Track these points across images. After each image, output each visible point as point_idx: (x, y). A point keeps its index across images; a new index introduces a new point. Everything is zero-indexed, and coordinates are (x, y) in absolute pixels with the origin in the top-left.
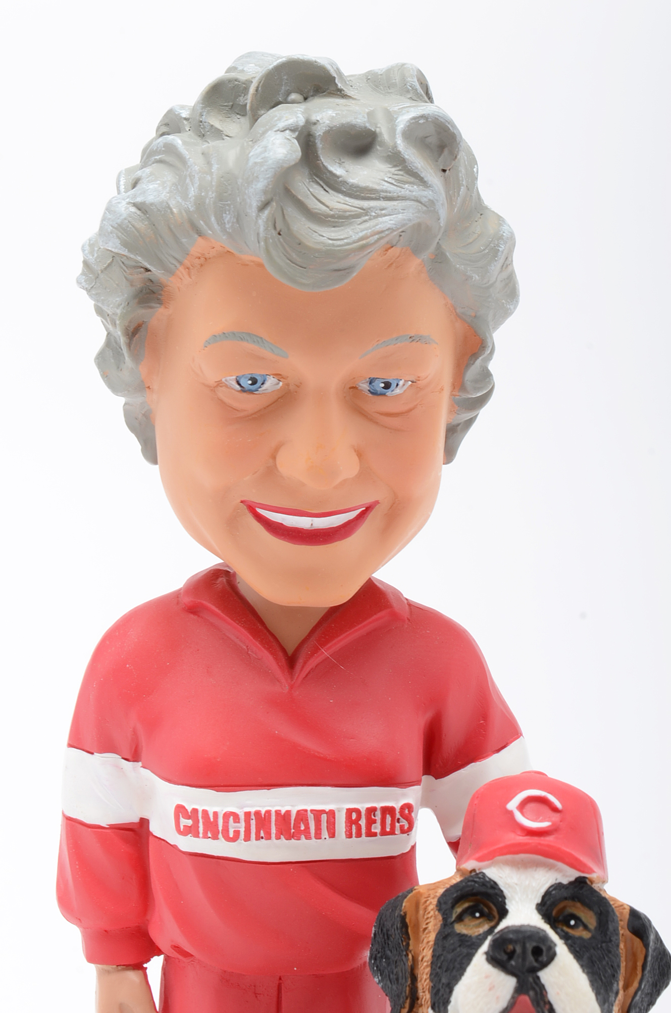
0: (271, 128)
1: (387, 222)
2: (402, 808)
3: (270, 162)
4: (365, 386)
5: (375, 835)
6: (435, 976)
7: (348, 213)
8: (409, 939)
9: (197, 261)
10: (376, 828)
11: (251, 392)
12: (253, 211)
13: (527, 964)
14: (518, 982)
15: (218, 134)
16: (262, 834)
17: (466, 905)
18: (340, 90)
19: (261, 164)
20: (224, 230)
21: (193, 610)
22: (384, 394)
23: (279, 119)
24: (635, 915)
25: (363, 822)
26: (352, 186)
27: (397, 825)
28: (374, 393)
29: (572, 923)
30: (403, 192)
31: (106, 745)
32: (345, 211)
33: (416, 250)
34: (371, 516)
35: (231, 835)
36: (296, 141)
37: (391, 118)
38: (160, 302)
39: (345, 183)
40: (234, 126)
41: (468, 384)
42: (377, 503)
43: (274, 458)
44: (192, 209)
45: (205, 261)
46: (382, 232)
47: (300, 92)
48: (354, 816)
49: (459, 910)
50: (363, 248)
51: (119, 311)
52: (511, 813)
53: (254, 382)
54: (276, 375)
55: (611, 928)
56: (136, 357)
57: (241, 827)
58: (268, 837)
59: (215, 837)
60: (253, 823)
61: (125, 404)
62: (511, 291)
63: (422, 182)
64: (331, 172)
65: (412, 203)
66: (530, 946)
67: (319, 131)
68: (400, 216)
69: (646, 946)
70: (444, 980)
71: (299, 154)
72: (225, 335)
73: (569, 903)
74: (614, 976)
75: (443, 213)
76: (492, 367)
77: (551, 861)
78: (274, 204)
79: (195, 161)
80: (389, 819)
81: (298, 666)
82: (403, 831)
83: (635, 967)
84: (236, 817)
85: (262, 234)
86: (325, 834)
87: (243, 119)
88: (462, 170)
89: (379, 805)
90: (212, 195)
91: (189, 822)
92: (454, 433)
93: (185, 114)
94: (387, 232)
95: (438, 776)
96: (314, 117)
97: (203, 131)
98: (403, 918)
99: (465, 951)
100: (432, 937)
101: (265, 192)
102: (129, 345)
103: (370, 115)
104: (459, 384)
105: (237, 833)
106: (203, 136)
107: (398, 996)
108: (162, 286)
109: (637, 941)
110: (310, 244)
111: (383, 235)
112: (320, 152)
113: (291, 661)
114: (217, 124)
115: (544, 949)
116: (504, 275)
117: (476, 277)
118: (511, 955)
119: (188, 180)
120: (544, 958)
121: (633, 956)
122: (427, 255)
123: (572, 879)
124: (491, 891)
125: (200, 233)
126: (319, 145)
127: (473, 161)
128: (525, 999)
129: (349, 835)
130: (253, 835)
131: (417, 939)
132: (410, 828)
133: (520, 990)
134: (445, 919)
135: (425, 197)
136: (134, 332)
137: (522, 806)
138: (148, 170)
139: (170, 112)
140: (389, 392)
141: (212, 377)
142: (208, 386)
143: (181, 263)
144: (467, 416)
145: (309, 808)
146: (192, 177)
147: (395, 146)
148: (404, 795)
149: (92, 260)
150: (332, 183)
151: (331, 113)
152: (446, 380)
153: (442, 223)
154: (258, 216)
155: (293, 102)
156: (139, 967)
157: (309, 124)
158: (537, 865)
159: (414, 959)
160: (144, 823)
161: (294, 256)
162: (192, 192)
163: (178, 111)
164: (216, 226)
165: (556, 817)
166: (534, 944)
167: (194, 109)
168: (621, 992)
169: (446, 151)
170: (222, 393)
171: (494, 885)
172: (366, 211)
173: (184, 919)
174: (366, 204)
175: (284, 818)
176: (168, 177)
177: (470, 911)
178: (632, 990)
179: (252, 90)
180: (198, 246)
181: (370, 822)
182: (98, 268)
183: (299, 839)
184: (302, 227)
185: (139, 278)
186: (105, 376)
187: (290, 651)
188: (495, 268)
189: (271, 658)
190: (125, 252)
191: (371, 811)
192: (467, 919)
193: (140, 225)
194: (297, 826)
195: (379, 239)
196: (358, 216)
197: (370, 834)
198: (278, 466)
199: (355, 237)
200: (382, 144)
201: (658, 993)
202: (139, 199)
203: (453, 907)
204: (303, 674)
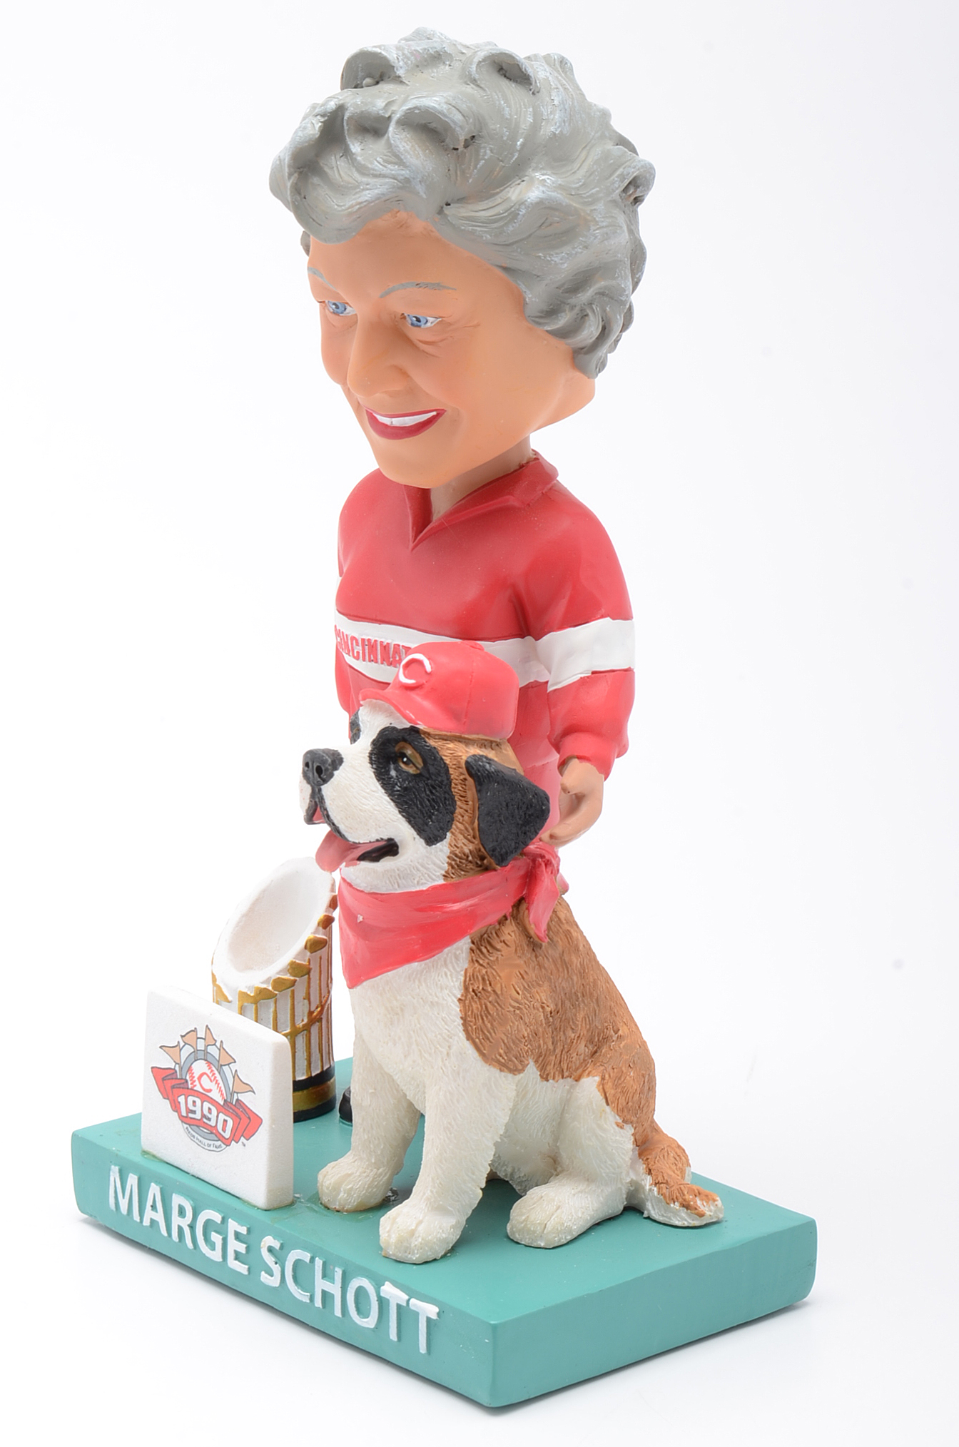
7: (350, 185)
11: (338, 314)
13: (315, 779)
14: (312, 790)
16: (373, 658)
18: (399, 77)
22: (417, 327)
26: (358, 163)
28: (412, 325)
29: (405, 759)
30: (385, 171)
32: (349, 183)
34: (439, 421)
39: (356, 160)
42: (443, 410)
46: (362, 203)
47: (371, 77)
53: (337, 306)
57: (360, 649)
58: (377, 661)
59: (348, 654)
60: (367, 648)
63: (403, 163)
64: (351, 151)
66: (315, 765)
67: (346, 116)
68: (376, 191)
73: (403, 744)
84: (356, 641)
85: (289, 198)
94: (365, 204)
95: (535, 638)
101: (289, 166)
105: (358, 654)
110: (325, 208)
111: (362, 205)
115: (323, 768)
120: (324, 777)
123: (405, 726)
126: (346, 127)
130: (368, 657)
133: (313, 796)
135: (402, 175)
140: (420, 326)
166: (318, 764)
169: (449, 135)
172: (360, 185)
174: (362, 179)
189: (411, 522)
194: (394, 656)
195: (359, 208)
196: (355, 188)
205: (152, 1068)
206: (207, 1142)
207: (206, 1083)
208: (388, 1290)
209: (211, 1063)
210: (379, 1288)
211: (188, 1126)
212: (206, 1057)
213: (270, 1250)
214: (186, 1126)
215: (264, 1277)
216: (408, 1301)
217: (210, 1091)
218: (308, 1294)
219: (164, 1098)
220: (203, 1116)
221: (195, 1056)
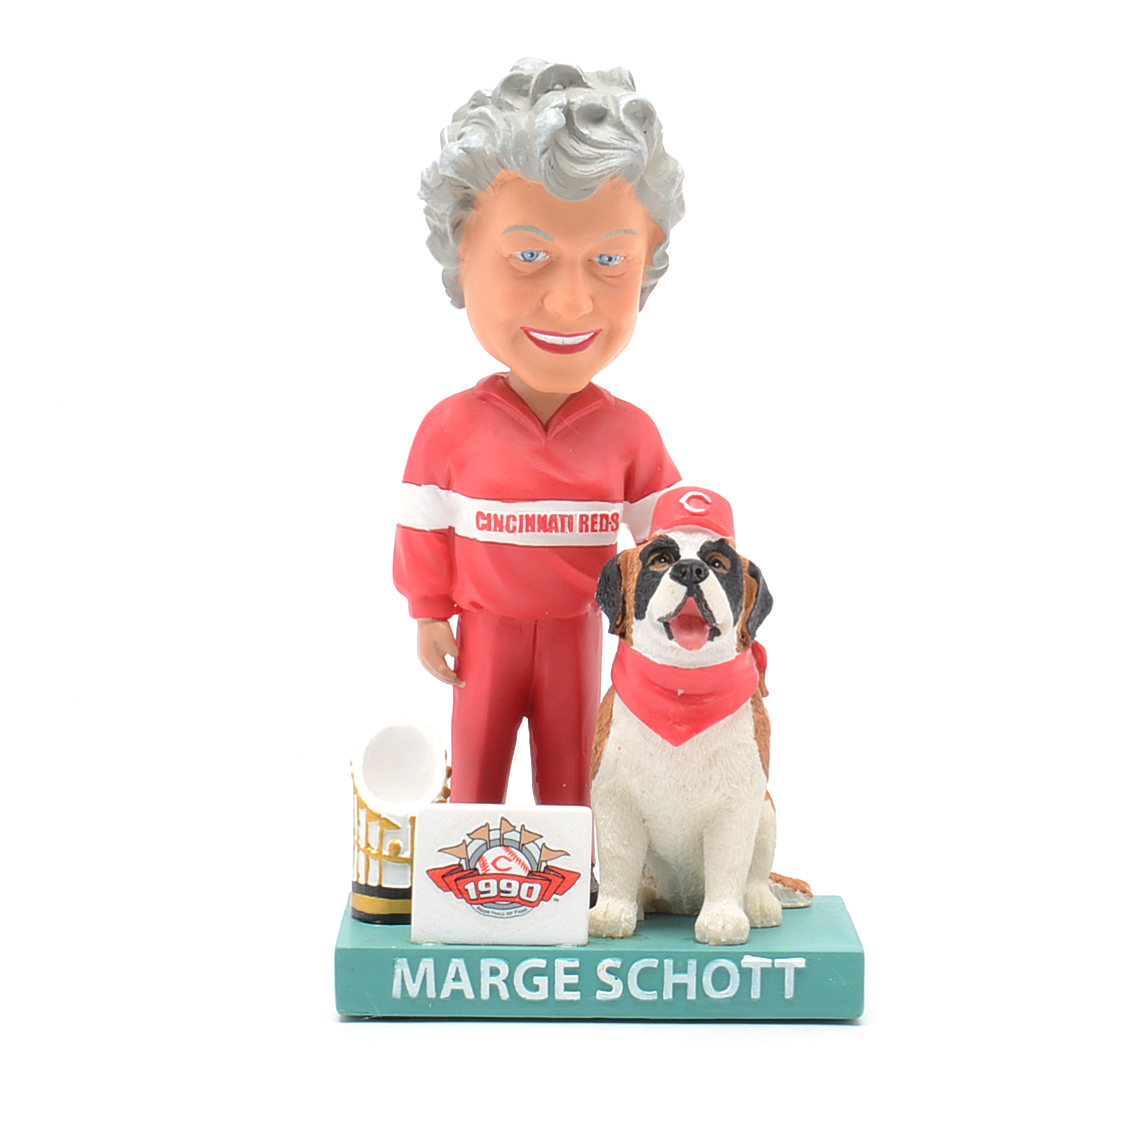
0: (548, 106)
1: (614, 162)
2: (613, 516)
3: (548, 126)
4: (597, 260)
5: (596, 531)
6: (637, 597)
7: (592, 156)
8: (621, 578)
9: (499, 183)
10: (597, 527)
11: (530, 261)
12: (538, 155)
13: (693, 579)
14: (688, 589)
15: (511, 107)
16: (530, 528)
17: (656, 555)
18: (585, 83)
19: (543, 127)
20: (519, 165)
21: (483, 398)
22: (607, 265)
23: (552, 100)
24: (751, 564)
25: (589, 523)
26: (594, 141)
27: (610, 526)
28: (602, 264)
29: (717, 564)
30: (623, 145)
31: (430, 480)
32: (590, 155)
33: (629, 179)
34: (597, 338)
35: (511, 529)
36: (562, 115)
37: (616, 101)
38: (473, 207)
39: (590, 139)
40: (521, 103)
41: (655, 262)
42: (601, 330)
43: (542, 301)
44: (498, 152)
45: (504, 183)
46: (611, 168)
47: (561, 84)
48: (584, 519)
49: (652, 558)
50: (600, 177)
51: (448, 213)
52: (682, 504)
53: (532, 255)
54: (545, 251)
55: (738, 568)
56: (457, 240)
57: (518, 524)
58: (533, 530)
59: (501, 530)
60: (524, 521)
61: (444, 271)
62: (681, 205)
63: (635, 139)
64: (582, 133)
65: (630, 152)
66: (694, 568)
67: (575, 108)
68: (622, 159)
69: (758, 582)
70: (643, 598)
71: (565, 122)
72: (516, 227)
73: (715, 553)
74: (740, 596)
75: (646, 158)
76: (668, 251)
77: (706, 529)
78: (550, 150)
79: (501, 125)
80: (604, 522)
81: (550, 430)
82: (613, 530)
83: (751, 597)
84: (515, 519)
85: (543, 168)
86: (567, 530)
87: (525, 99)
88: (655, 132)
89: (599, 513)
90: (511, 144)
91: (485, 522)
92: (646, 291)
93: (489, 94)
95: (631, 502)
96: (572, 100)
97: (500, 105)
98: (619, 566)
99: (656, 580)
100: (636, 575)
101: (545, 143)
102: (453, 233)
103: (604, 98)
104: (649, 261)
105: (514, 528)
106: (501, 108)
107: (614, 614)
108: (475, 198)
109: (753, 579)
110: (571, 175)
111: (612, 170)
112: (575, 121)
113: (546, 428)
114: (510, 102)
115: (701, 572)
116: (678, 195)
117: (663, 196)
118: (684, 574)
119: (496, 135)
120: (702, 576)
121: (750, 590)
122: (634, 183)
123: (717, 539)
124: (671, 545)
125: (503, 166)
126: (575, 116)
127: (661, 127)
128: (691, 599)
129: (581, 531)
130: (524, 529)
131: (626, 580)
132: (617, 528)
133: (689, 593)
134: (643, 564)
135: (636, 148)
136: (457, 225)
137: (688, 501)
138: (469, 128)
139: (478, 92)
140: (610, 263)
141: (506, 253)
142: (504, 258)
143: (489, 183)
144: (652, 282)
145: (558, 513)
146: (498, 133)
147: (619, 118)
148: (614, 508)
149: (428, 181)
150: (583, 139)
151: (582, 97)
152: (643, 259)
153: (645, 163)
154: (540, 158)
155: (557, 90)
156: (445, 619)
157: (569, 103)
158: (698, 531)
159: (624, 591)
160: (451, 529)
161: (561, 181)
162: (499, 142)
163: (484, 92)
164: (514, 162)
165: (708, 507)
166: (697, 567)
167: (495, 91)
168: (743, 610)
169: (647, 121)
170: (512, 262)
171: (673, 542)
172: (602, 156)
173: (479, 583)
174: (602, 151)
175: (542, 519)
176: (483, 133)
177: (658, 559)
178: (750, 609)
179: (533, 82)
180: (500, 174)
181: (594, 523)
182: (433, 186)
183: (551, 532)
184: (565, 164)
185: (460, 192)
186: (434, 253)
187: (544, 423)
188: (674, 190)
189: (534, 425)
190: (456, 177)
191: (594, 516)
192: (657, 563)
193: (465, 161)
194: (550, 524)
195: (609, 172)
196: (598, 158)
197: (593, 530)
198: (546, 305)
199: (596, 171)
200: (611, 116)
201: (764, 617)
202: (465, 146)
203: (649, 556)
204: (553, 435)
205: (428, 871)
206: (505, 912)
207: (502, 864)
208: (748, 961)
209: (508, 846)
210: (740, 962)
211: (480, 906)
212: (502, 842)
213: (610, 971)
214: (475, 907)
215: (601, 995)
216: (773, 963)
217: (509, 869)
218: (655, 992)
219: (445, 891)
220: (500, 891)
221: (488, 845)
